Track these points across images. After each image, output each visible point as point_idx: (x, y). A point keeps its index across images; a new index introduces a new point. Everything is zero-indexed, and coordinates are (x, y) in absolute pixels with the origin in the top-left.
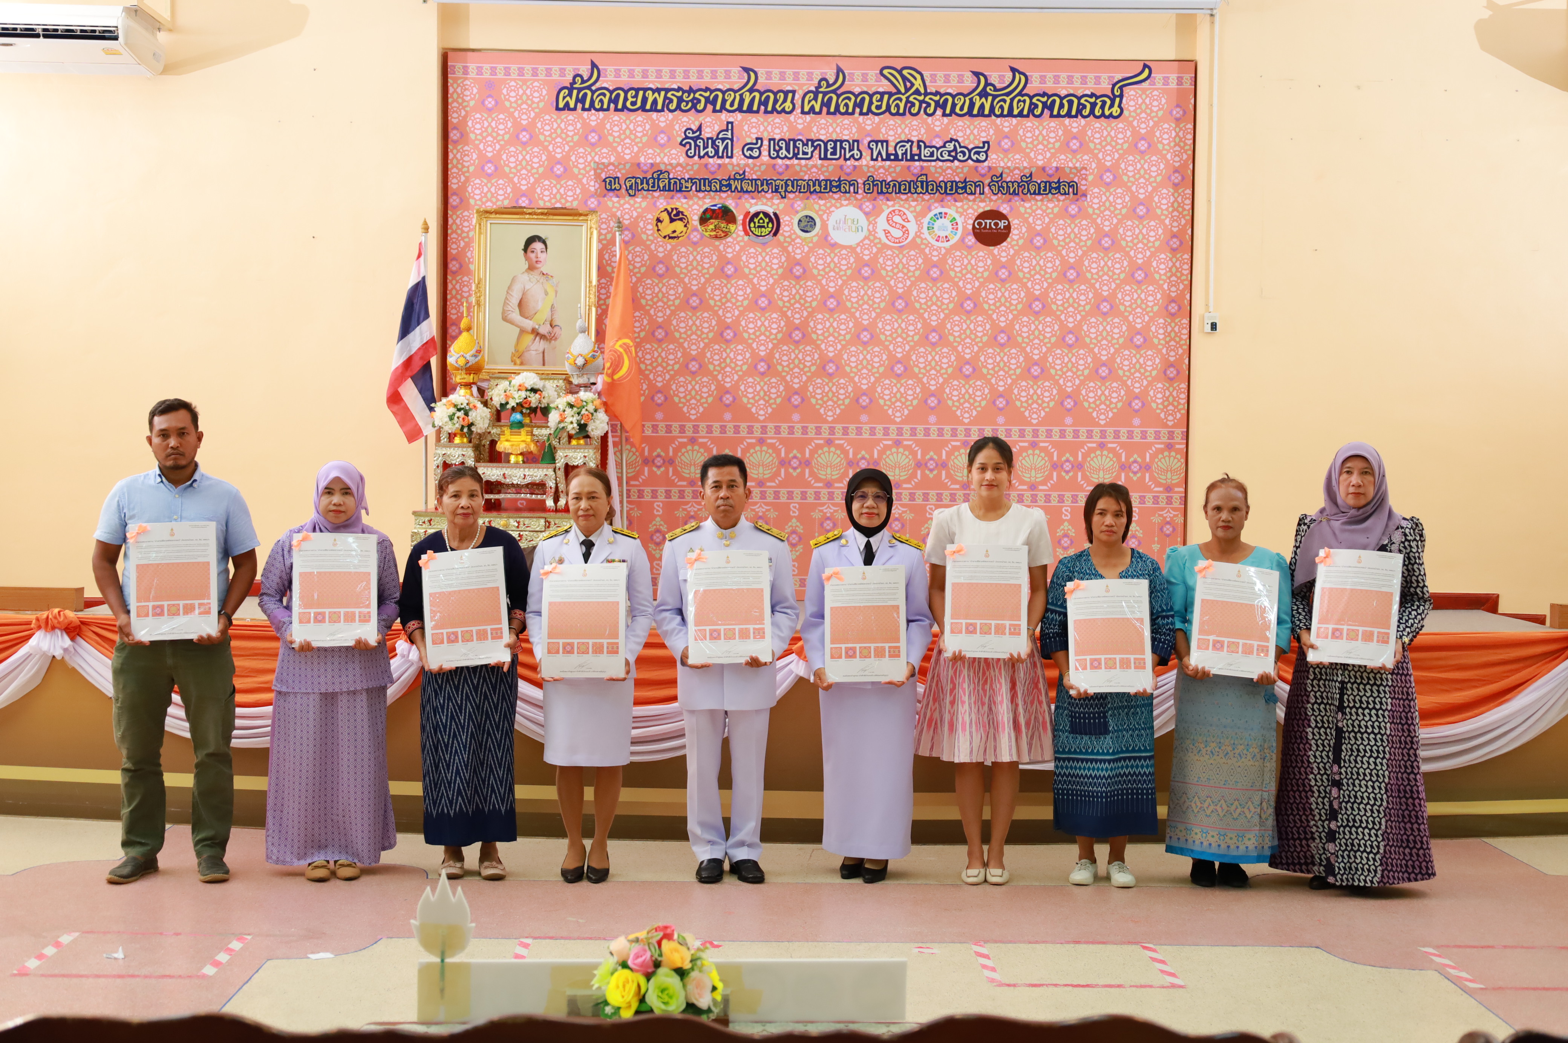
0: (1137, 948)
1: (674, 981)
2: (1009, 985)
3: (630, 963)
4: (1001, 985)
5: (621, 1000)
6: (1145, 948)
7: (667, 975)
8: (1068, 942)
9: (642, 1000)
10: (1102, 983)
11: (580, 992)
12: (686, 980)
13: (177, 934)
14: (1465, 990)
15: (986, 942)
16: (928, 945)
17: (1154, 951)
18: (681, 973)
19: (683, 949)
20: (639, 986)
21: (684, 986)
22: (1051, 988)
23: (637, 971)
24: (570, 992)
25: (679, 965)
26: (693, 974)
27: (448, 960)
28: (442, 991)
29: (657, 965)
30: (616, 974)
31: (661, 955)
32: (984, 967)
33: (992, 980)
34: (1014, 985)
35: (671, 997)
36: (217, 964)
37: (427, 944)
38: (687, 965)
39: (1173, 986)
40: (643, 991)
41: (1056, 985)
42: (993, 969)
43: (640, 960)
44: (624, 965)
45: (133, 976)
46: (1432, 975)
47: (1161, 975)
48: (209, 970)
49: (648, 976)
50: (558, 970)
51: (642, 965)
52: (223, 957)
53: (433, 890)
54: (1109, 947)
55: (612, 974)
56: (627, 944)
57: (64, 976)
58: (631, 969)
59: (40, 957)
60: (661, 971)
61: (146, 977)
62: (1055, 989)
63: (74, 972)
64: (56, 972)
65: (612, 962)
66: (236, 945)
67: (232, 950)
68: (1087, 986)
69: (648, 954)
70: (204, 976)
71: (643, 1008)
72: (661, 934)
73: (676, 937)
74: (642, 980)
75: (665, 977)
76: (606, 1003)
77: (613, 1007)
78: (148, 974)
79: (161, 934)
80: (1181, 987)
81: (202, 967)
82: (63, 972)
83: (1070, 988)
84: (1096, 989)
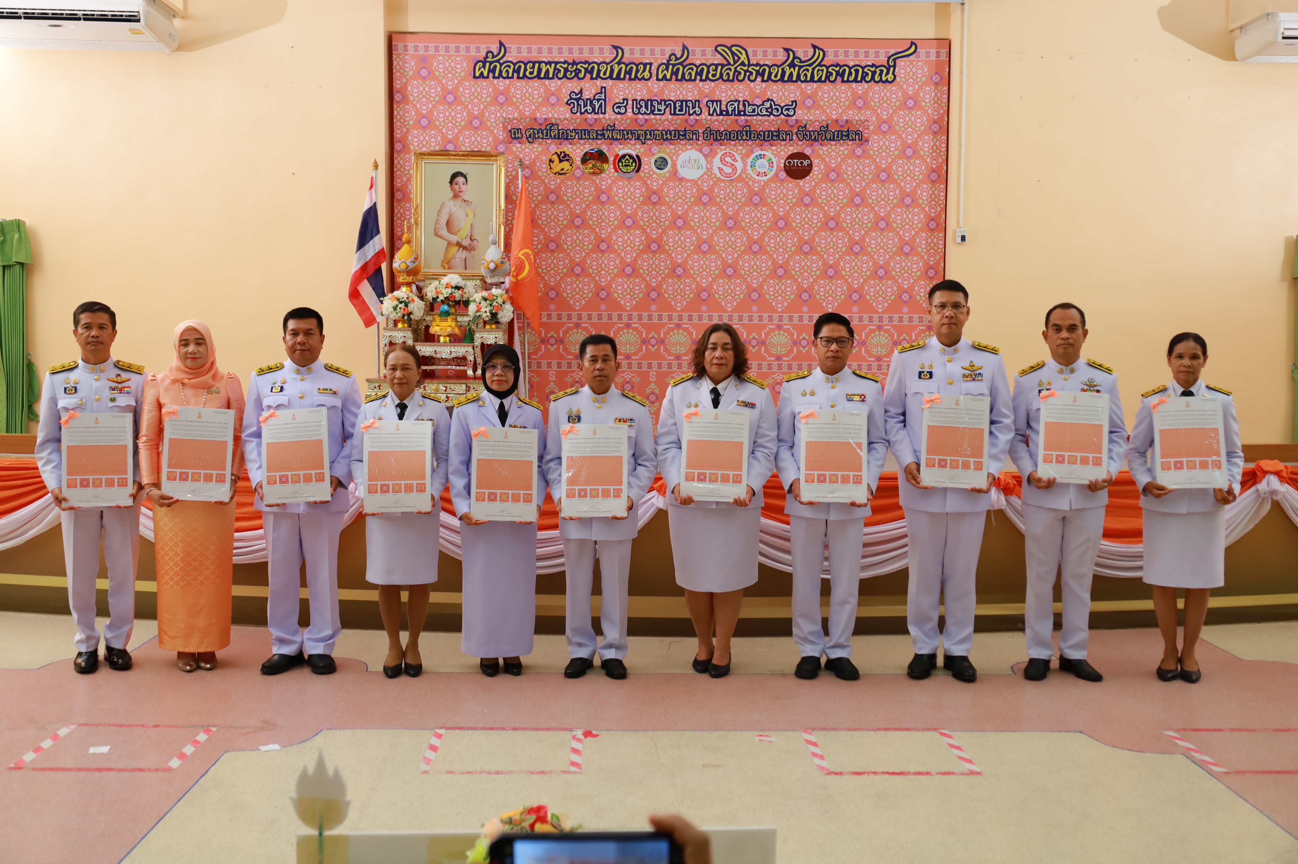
0: (935, 734)
2: (836, 774)
4: (830, 773)
6: (943, 734)
8: (879, 729)
10: (913, 769)
13: (157, 726)
14: (1211, 773)
15: (814, 729)
16: (766, 733)
17: (950, 737)
22: (872, 776)
27: (326, 833)
32: (814, 755)
33: (822, 768)
34: (841, 774)
36: (182, 756)
37: (305, 815)
39: (972, 773)
41: (875, 773)
42: (822, 757)
45: (110, 770)
46: (1180, 758)
47: (959, 761)
48: (175, 763)
50: (435, 843)
52: (189, 750)
54: (914, 734)
57: (52, 769)
59: (38, 750)
61: (120, 770)
62: (875, 777)
63: (61, 766)
64: (47, 765)
66: (202, 737)
67: (197, 742)
68: (900, 773)
70: (169, 770)
72: (534, 816)
73: (548, 818)
78: (122, 766)
79: (143, 726)
80: (978, 773)
81: (169, 760)
82: (52, 766)
83: (887, 776)
84: (908, 777)
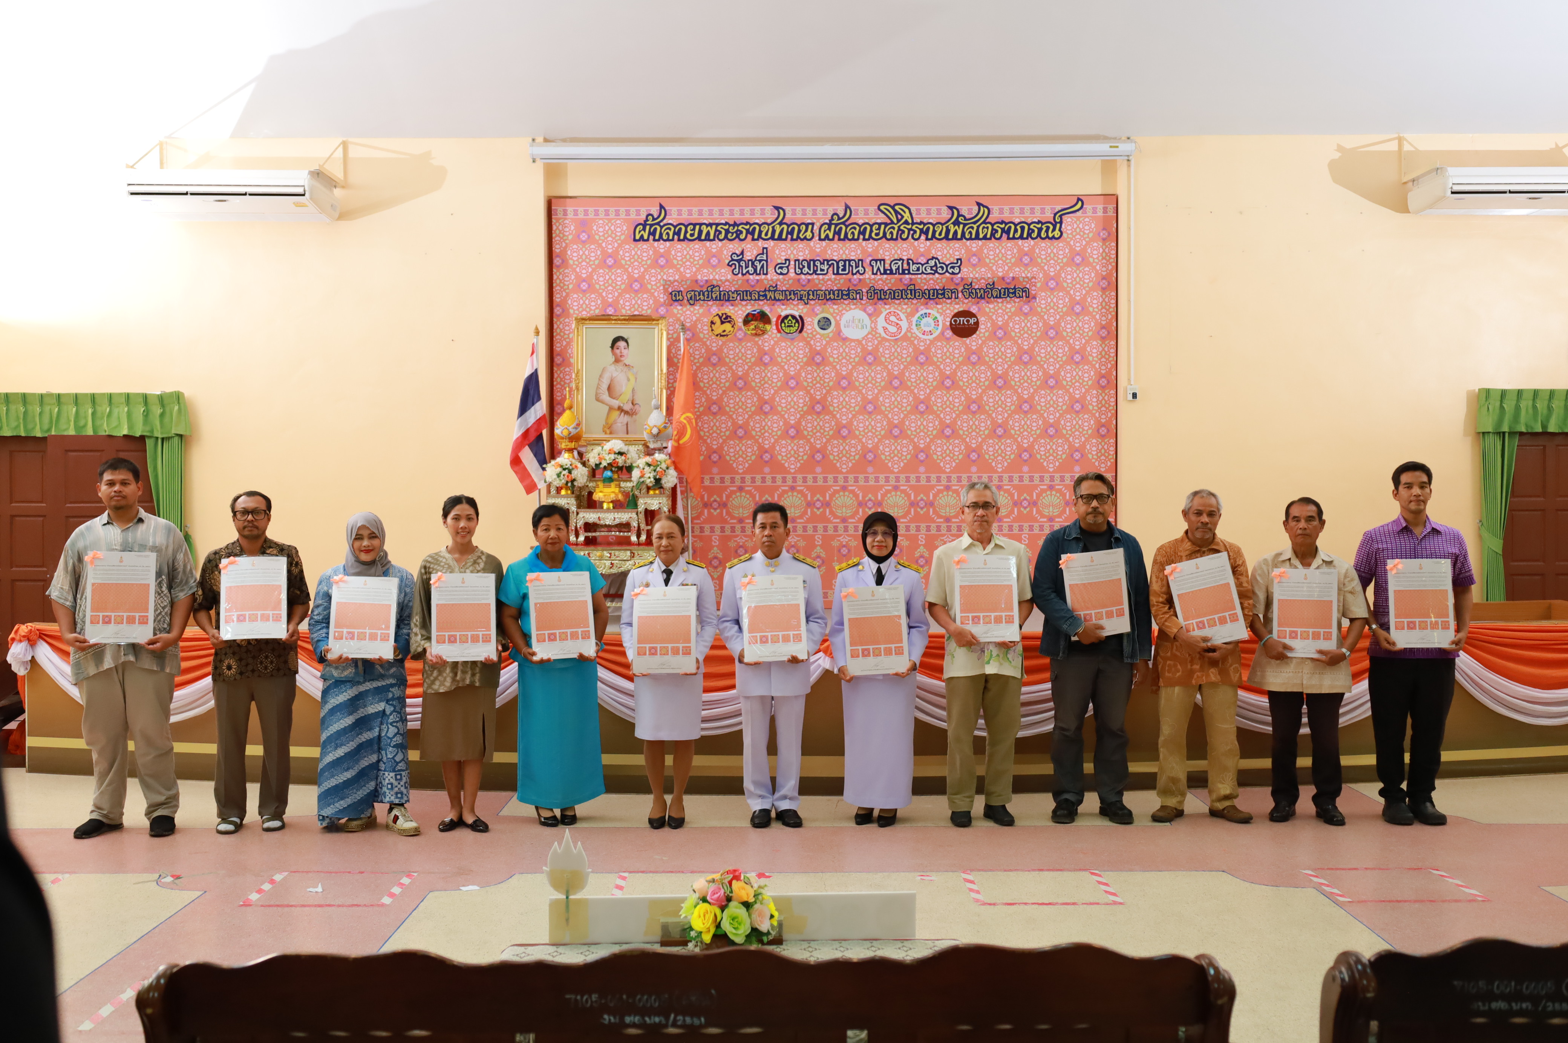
0: (1086, 874)
1: (742, 912)
2: (990, 904)
3: (708, 898)
4: (985, 904)
5: (702, 926)
6: (1093, 874)
7: (736, 908)
8: (1034, 870)
9: (718, 926)
10: (1060, 901)
11: (671, 920)
12: (751, 910)
13: (362, 873)
14: (1337, 903)
15: (972, 870)
16: (928, 874)
17: (1100, 876)
18: (747, 905)
19: (748, 887)
20: (715, 916)
21: (750, 915)
22: (1022, 906)
23: (714, 904)
24: (663, 920)
25: (745, 899)
26: (756, 906)
27: (571, 897)
28: (567, 920)
29: (729, 899)
30: (698, 907)
31: (731, 892)
32: (971, 890)
33: (977, 901)
34: (994, 904)
35: (740, 924)
36: (392, 895)
37: (556, 884)
38: (751, 900)
39: (1115, 903)
40: (719, 919)
41: (1026, 904)
42: (978, 892)
43: (716, 896)
44: (704, 900)
45: (328, 905)
46: (1311, 891)
47: (1105, 894)
48: (387, 900)
49: (723, 908)
50: (654, 904)
51: (718, 900)
52: (396, 890)
53: (560, 844)
54: (1066, 873)
55: (695, 907)
56: (706, 884)
57: (278, 906)
58: (710, 903)
59: (260, 891)
60: (732, 904)
61: (339, 906)
62: (1026, 907)
63: (286, 903)
64: (272, 903)
65: (694, 897)
66: (406, 881)
67: (402, 884)
68: (1050, 904)
69: (722, 891)
70: (383, 905)
71: (719, 932)
72: (731, 876)
73: (742, 878)
74: (718, 911)
75: (735, 908)
76: (691, 929)
77: (696, 932)
78: (340, 903)
79: (349, 872)
80: (1121, 903)
81: (381, 898)
82: (277, 903)
83: (1037, 906)
84: (1056, 906)
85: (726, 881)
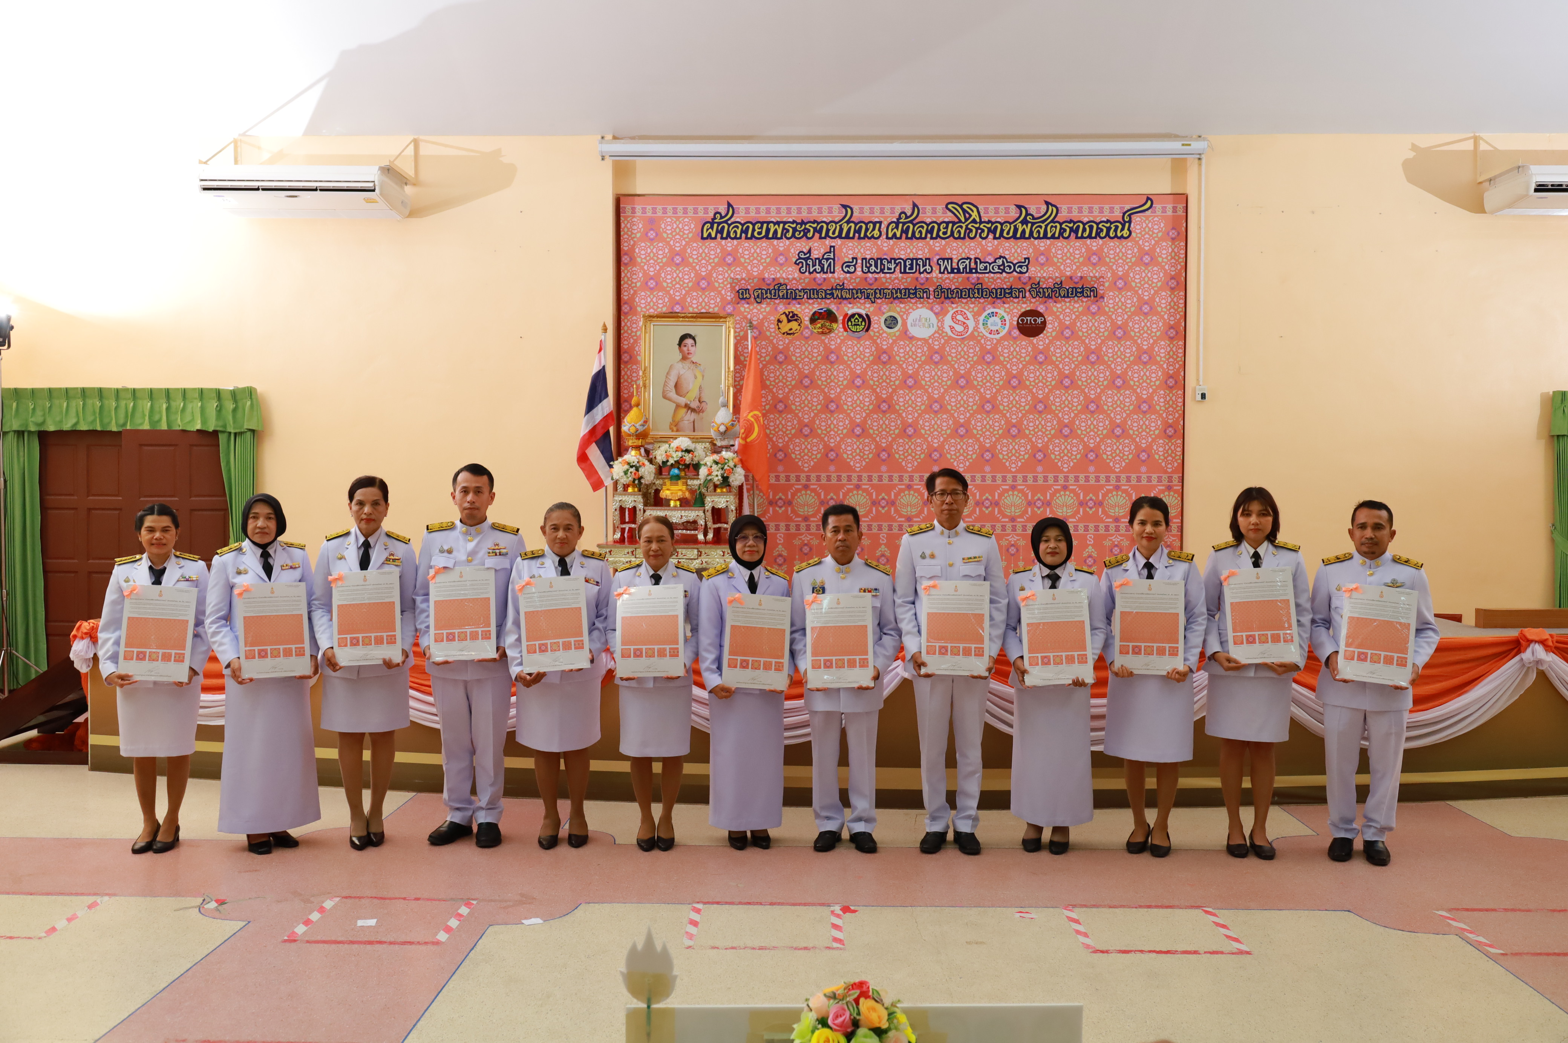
0: (1198, 912)
2: (1102, 952)
3: (830, 1022)
4: (1096, 951)
6: (1207, 912)
7: (865, 1036)
8: (1141, 907)
10: (1180, 948)
11: (777, 1036)
12: (884, 1039)
13: (418, 899)
14: (1487, 954)
15: (1074, 906)
16: (1027, 910)
17: (1214, 915)
18: (879, 1032)
19: (878, 1006)
22: (1139, 955)
23: (836, 1030)
24: (768, 1036)
25: (877, 1025)
26: (891, 1034)
27: (653, 1006)
28: (648, 1035)
29: (856, 1024)
30: (817, 1033)
31: (859, 1014)
32: (1078, 932)
33: (1087, 946)
34: (1107, 952)
36: (448, 930)
37: (634, 989)
38: (884, 1025)
39: (1241, 952)
41: (1142, 951)
42: (1086, 935)
43: (840, 1020)
44: (823, 1022)
45: (380, 942)
46: (1454, 939)
47: (1227, 940)
48: (442, 936)
49: (848, 1036)
50: (756, 1016)
51: (841, 1025)
52: (454, 923)
54: (1177, 911)
55: (813, 1032)
56: (825, 999)
57: (325, 942)
58: (831, 1028)
59: (307, 922)
60: (862, 1031)
61: (391, 943)
62: (1143, 956)
63: (333, 938)
64: (319, 938)
65: (810, 1017)
66: (464, 910)
67: (461, 915)
68: (1168, 952)
69: (848, 1014)
70: (438, 943)
72: (857, 991)
73: (871, 994)
75: (864, 1038)
78: (392, 940)
79: (404, 899)
80: (1248, 953)
81: (437, 933)
82: (324, 939)
83: (1154, 955)
84: (1176, 956)
85: (850, 999)
